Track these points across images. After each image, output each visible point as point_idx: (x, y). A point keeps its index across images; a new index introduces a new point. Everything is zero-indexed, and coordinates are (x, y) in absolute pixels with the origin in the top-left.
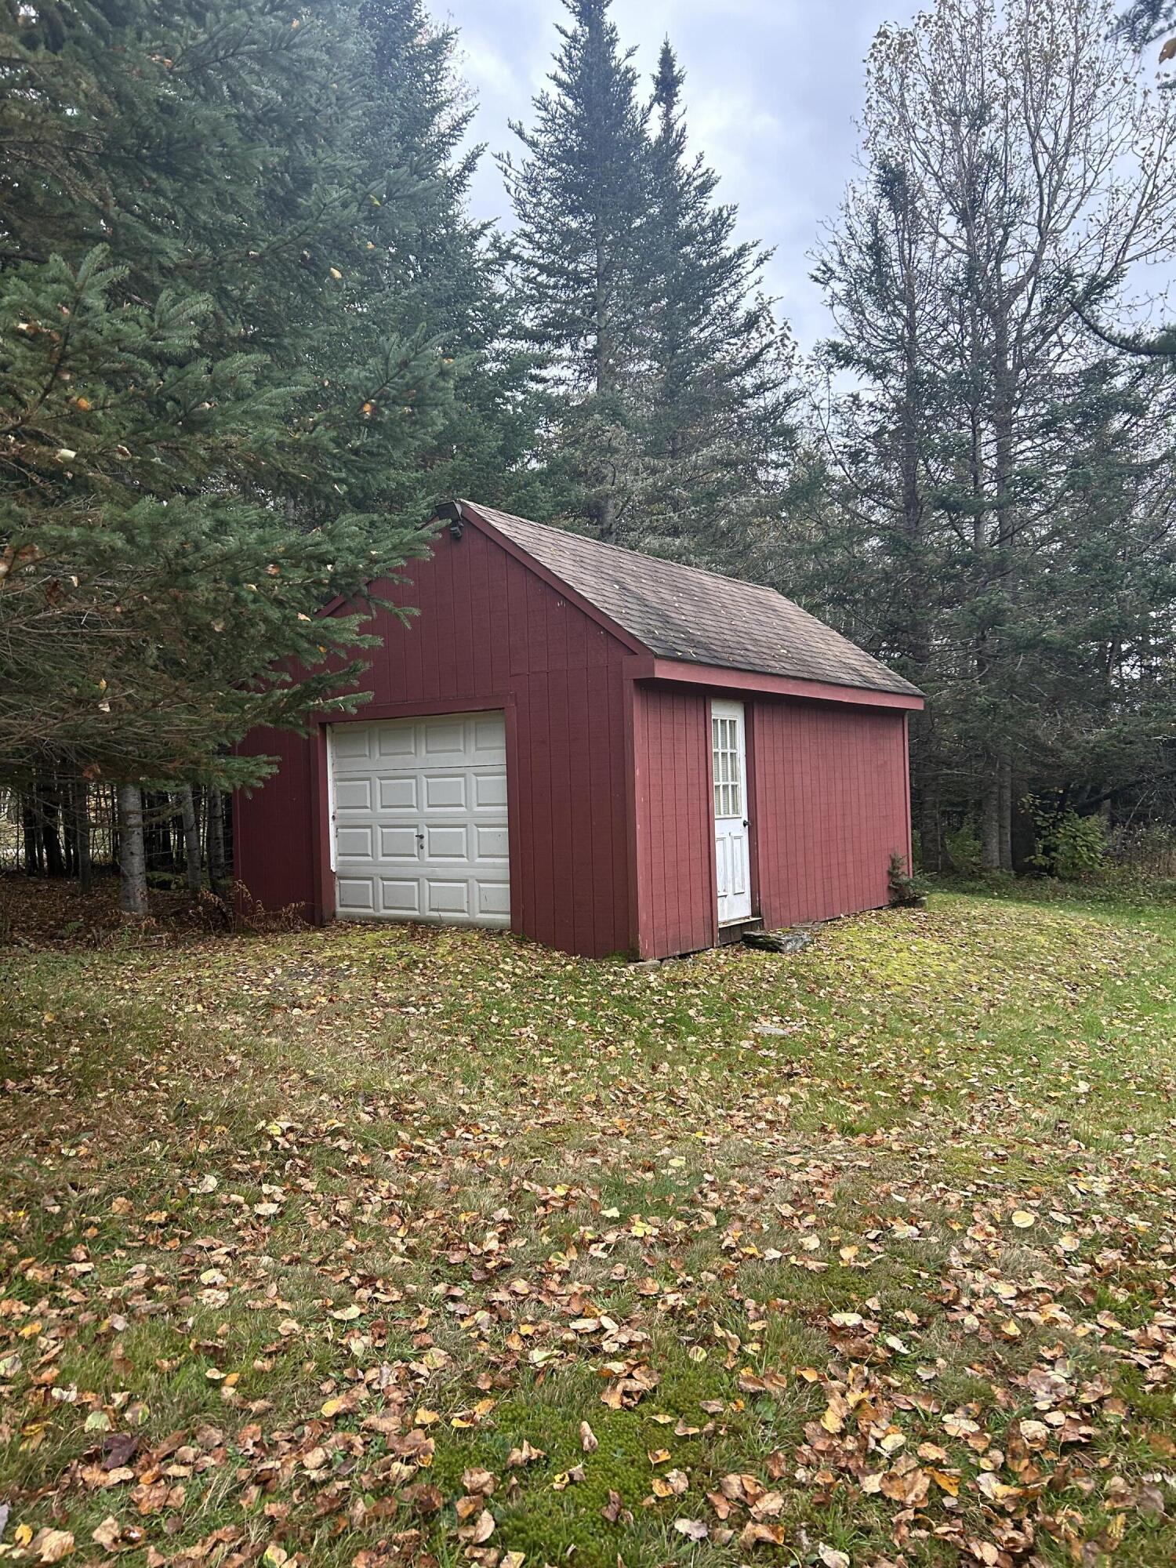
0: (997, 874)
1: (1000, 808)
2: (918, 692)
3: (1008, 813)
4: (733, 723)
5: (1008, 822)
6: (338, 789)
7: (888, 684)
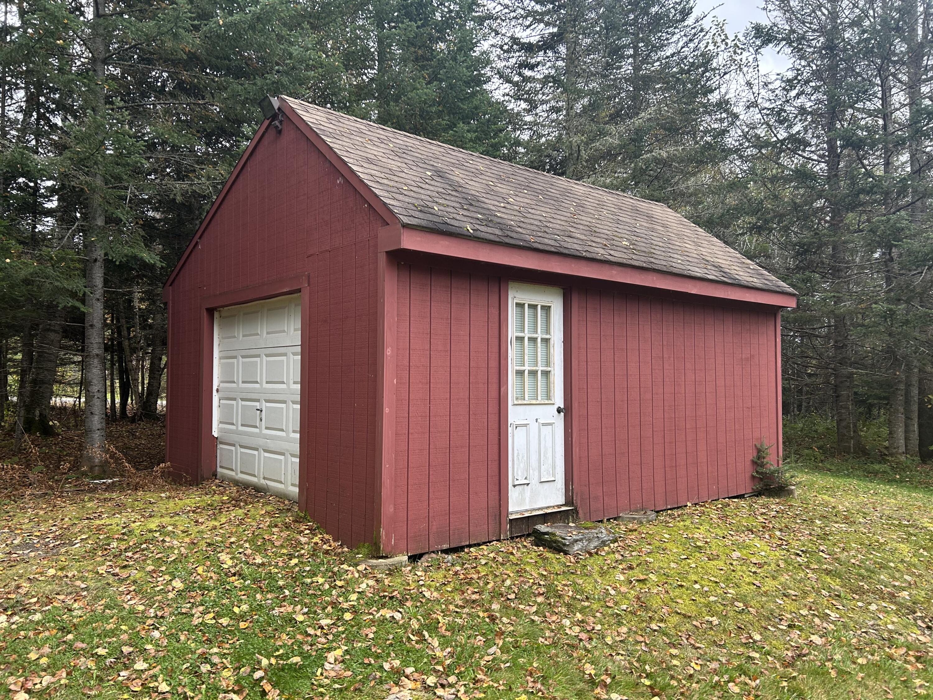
0: (903, 458)
1: (907, 402)
2: (791, 290)
3: (915, 408)
4: (547, 309)
5: (915, 416)
6: (222, 365)
7: (756, 282)
